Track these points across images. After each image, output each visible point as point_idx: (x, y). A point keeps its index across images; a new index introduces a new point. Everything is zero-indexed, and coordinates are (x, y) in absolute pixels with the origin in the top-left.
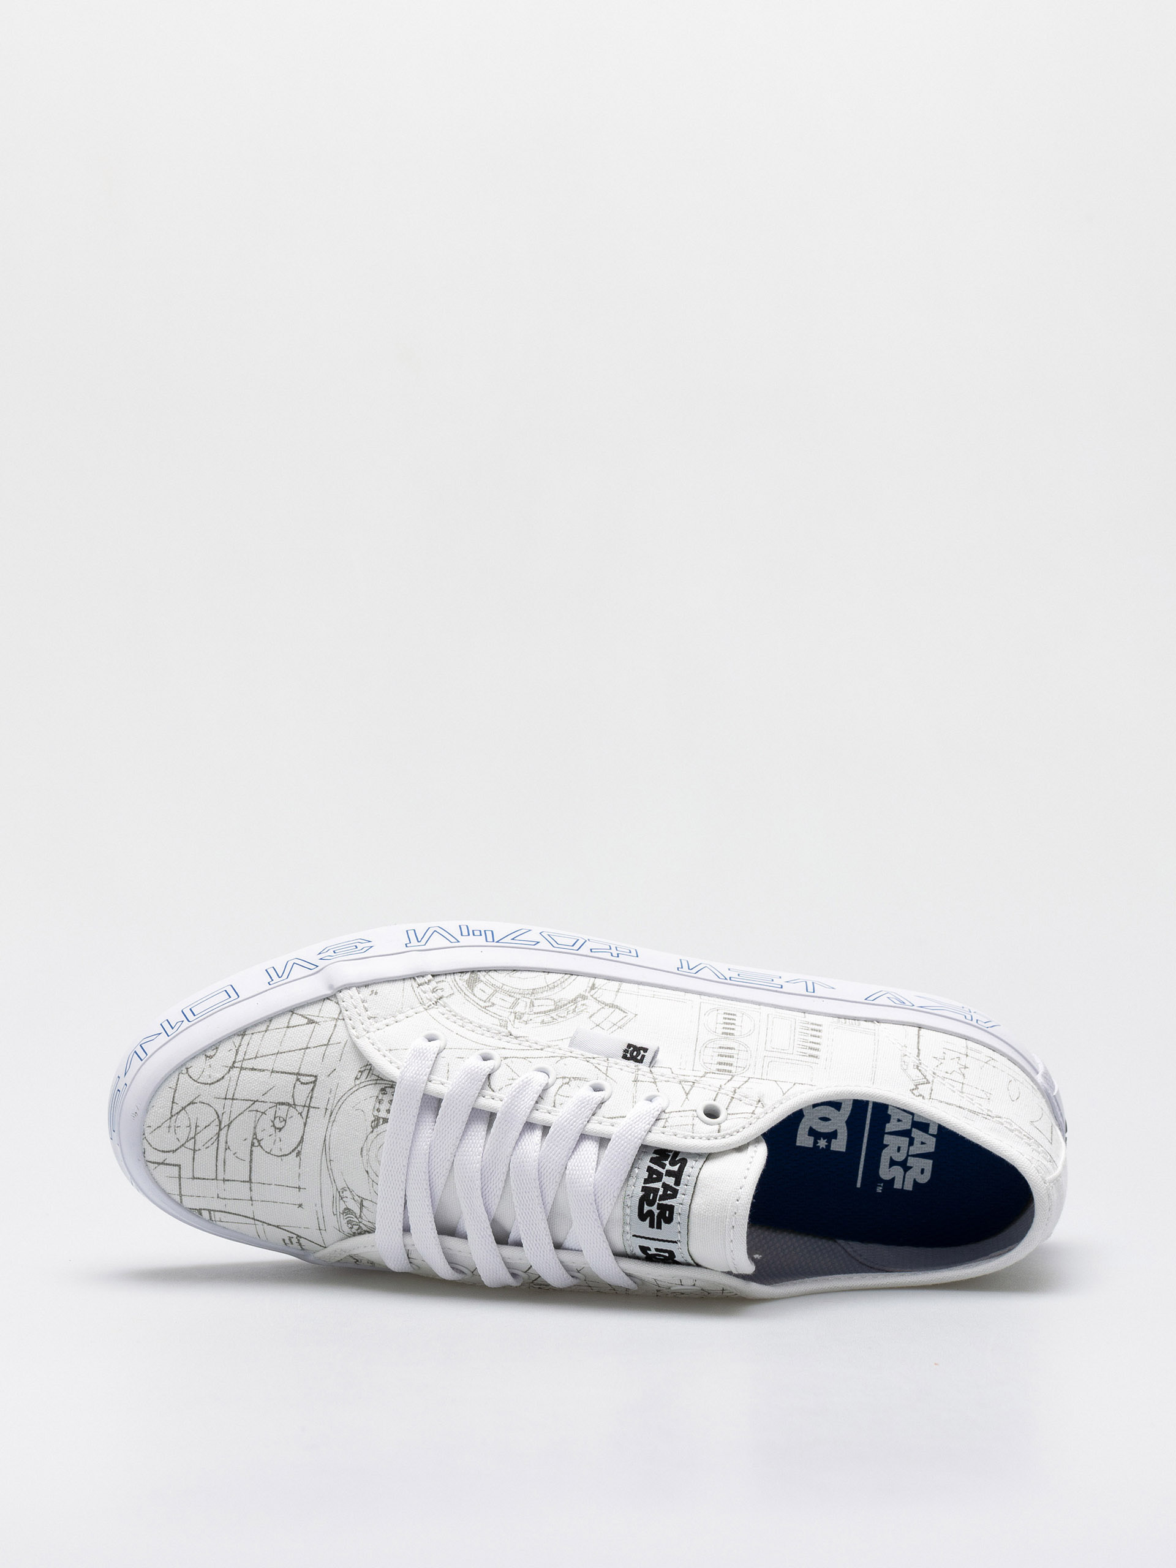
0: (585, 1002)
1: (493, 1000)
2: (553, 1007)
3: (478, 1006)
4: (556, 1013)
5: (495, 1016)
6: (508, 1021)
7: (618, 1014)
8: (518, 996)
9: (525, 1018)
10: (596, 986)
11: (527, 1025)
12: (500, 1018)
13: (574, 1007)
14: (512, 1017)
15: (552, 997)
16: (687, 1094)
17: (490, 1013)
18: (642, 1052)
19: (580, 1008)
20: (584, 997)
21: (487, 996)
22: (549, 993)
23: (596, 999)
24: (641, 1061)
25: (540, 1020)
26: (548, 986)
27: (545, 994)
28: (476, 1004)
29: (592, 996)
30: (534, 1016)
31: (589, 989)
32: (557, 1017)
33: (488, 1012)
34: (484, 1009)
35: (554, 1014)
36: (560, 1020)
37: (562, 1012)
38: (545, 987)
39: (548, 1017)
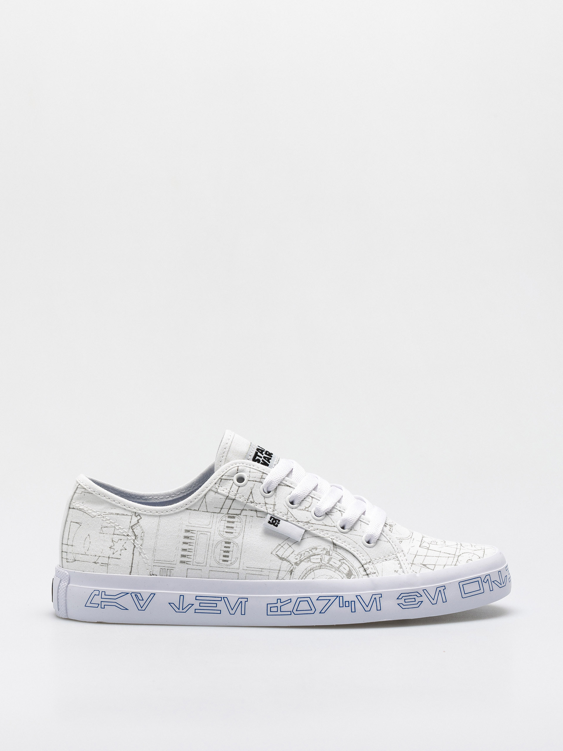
0: (296, 561)
1: (340, 563)
2: (312, 557)
3: (347, 560)
4: (310, 554)
5: (339, 554)
6: (332, 550)
7: (280, 553)
8: (328, 565)
9: (325, 552)
10: (290, 572)
11: (324, 547)
12: (336, 553)
13: (302, 557)
14: (331, 552)
15: (311, 564)
16: (251, 493)
17: (341, 555)
18: (271, 522)
19: (298, 557)
20: (296, 564)
21: (342, 566)
22: (313, 566)
23: (291, 563)
24: (271, 517)
25: (318, 550)
26: (313, 571)
27: (315, 565)
28: (348, 561)
29: (292, 565)
30: (320, 553)
31: (294, 570)
32: (309, 552)
33: (342, 556)
34: (344, 558)
35: (311, 553)
36: (308, 550)
37: (307, 554)
38: (315, 570)
39: (313, 552)
